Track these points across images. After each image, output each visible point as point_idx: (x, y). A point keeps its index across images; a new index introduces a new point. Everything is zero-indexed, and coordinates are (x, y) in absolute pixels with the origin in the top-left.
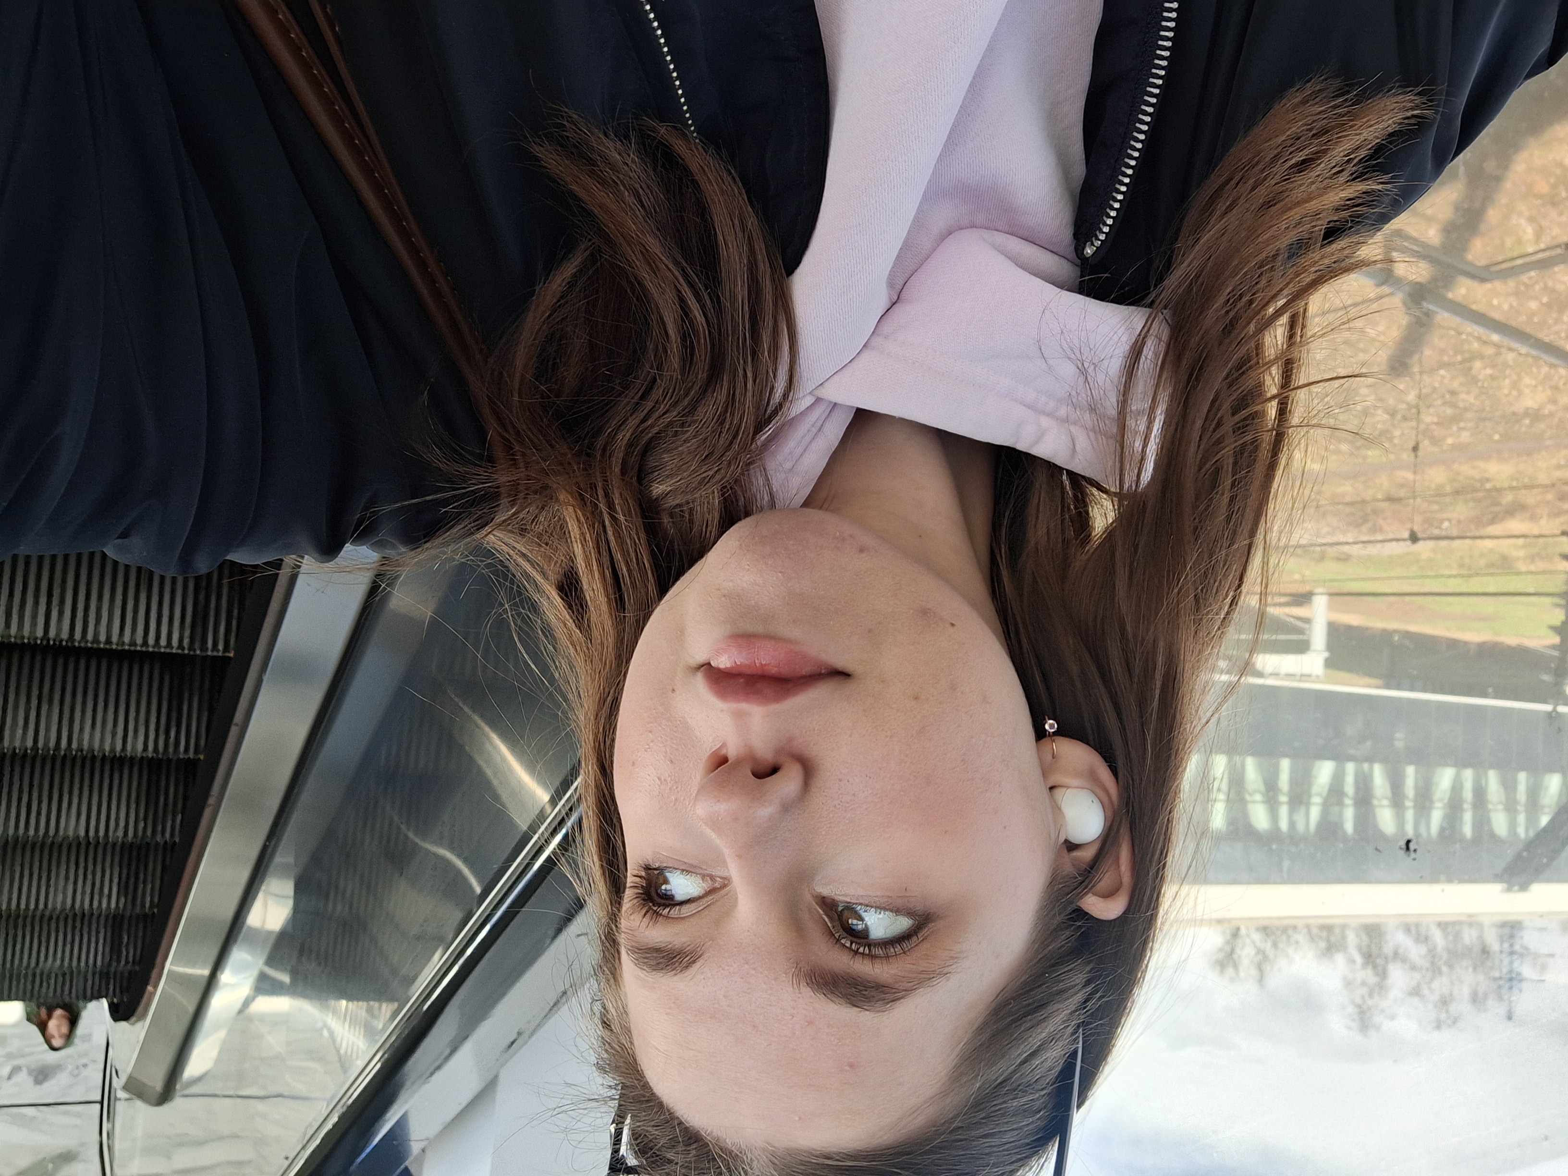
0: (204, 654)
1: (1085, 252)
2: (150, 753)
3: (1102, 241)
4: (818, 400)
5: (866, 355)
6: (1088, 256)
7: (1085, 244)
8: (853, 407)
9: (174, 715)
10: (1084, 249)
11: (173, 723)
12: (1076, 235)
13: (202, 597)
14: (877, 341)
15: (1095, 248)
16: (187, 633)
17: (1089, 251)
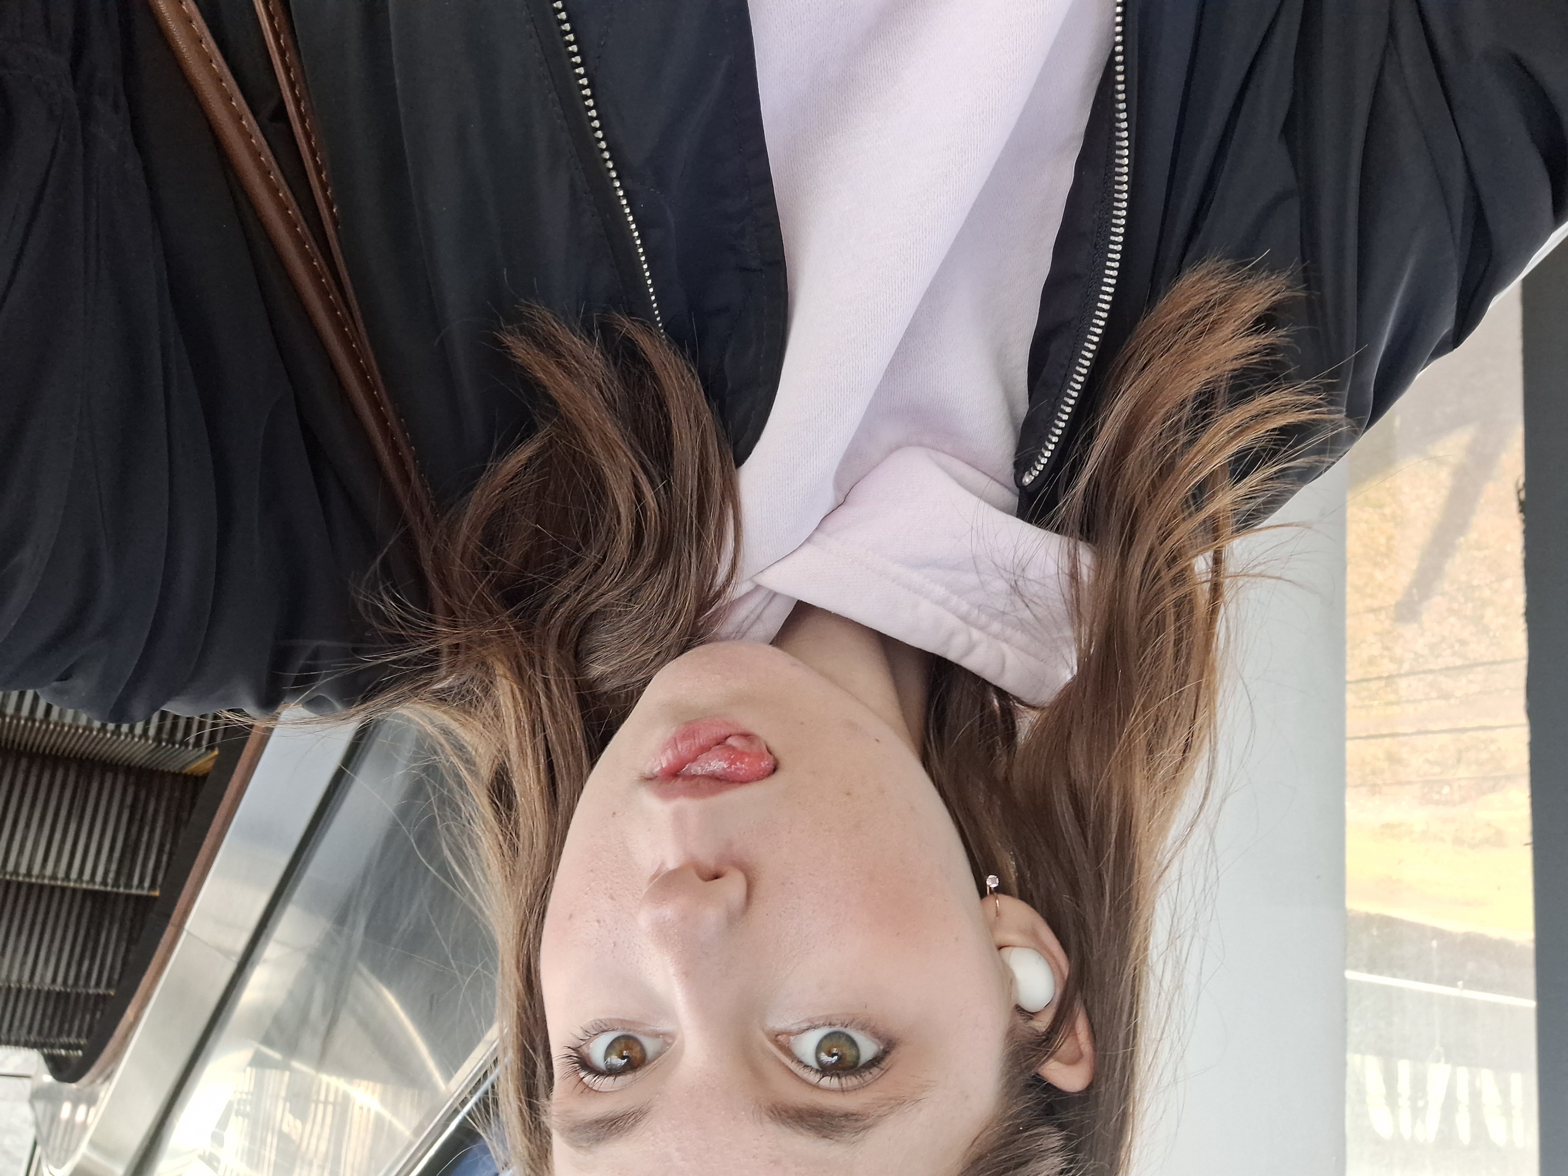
0: (127, 891)
1: (1023, 481)
2: (58, 987)
3: (1039, 471)
4: (758, 587)
5: (807, 550)
6: (1026, 485)
7: (1024, 473)
8: (793, 599)
9: (90, 945)
10: (1022, 477)
11: (88, 954)
12: (1016, 465)
13: (134, 829)
14: (819, 537)
15: (1033, 478)
16: (114, 867)
17: (1027, 480)
